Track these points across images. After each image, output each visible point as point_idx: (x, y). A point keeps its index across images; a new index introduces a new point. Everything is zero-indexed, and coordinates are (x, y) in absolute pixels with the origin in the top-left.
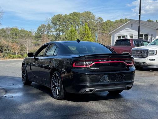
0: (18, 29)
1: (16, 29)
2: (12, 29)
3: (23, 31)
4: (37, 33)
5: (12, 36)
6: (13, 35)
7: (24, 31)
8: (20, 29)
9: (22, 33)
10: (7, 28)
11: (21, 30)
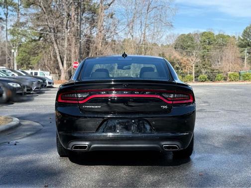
0: (213, 34)
1: (210, 33)
2: (203, 34)
3: (222, 36)
4: (242, 38)
5: (203, 45)
6: (205, 43)
7: (224, 36)
8: (216, 33)
9: (220, 40)
10: (196, 32)
11: (219, 35)
